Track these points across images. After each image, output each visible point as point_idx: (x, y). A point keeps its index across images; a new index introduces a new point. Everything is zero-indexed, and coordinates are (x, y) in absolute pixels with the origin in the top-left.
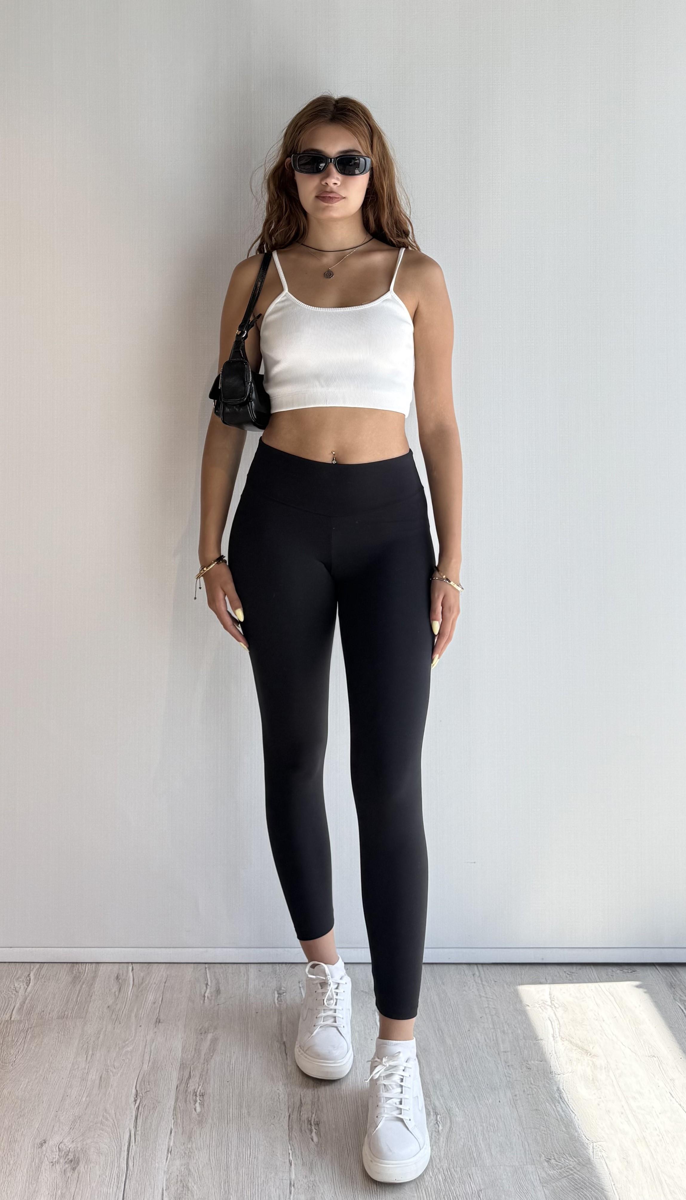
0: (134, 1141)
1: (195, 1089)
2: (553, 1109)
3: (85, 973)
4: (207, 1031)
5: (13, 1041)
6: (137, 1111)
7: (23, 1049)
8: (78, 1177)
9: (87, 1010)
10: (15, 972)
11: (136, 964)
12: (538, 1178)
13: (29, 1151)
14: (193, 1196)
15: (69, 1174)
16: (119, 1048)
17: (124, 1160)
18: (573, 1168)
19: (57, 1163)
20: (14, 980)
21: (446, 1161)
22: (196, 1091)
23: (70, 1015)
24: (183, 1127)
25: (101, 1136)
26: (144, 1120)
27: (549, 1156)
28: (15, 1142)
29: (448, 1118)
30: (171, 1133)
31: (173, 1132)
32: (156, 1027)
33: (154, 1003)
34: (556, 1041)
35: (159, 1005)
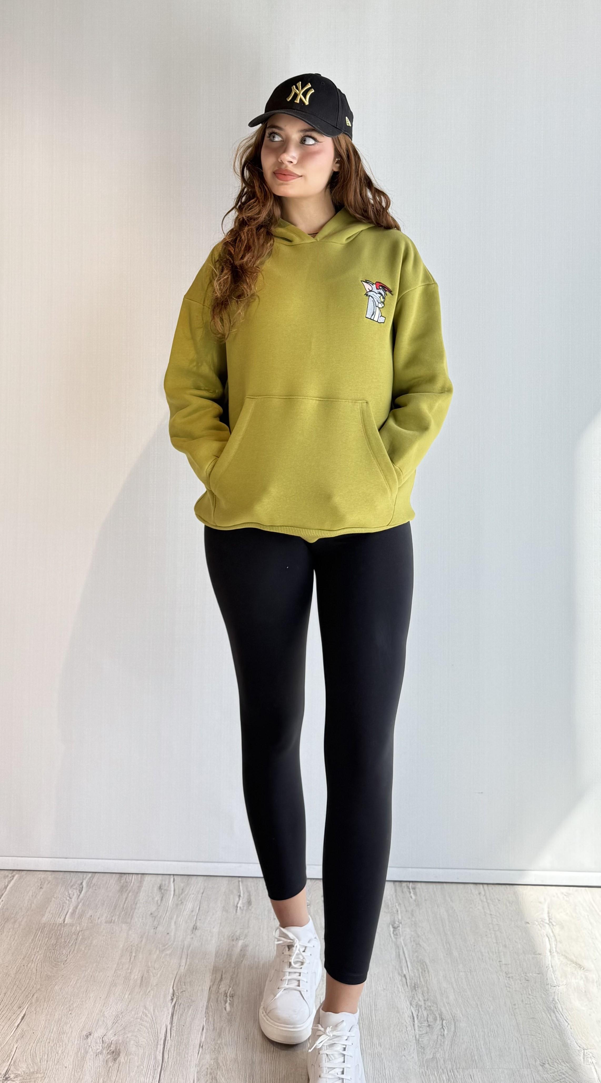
0: (169, 1036)
1: (226, 990)
2: (548, 1017)
3: (131, 883)
4: (238, 937)
5: (65, 942)
6: (173, 1008)
7: (74, 950)
8: (119, 1067)
9: (132, 915)
10: (70, 881)
11: (177, 876)
12: (533, 1081)
13: (76, 1042)
15: (110, 1064)
16: (159, 951)
17: (160, 1052)
18: (565, 1073)
19: (101, 1054)
20: (69, 887)
21: (450, 1063)
22: (226, 992)
23: (116, 920)
24: (214, 1025)
25: (140, 1031)
26: (179, 1017)
27: (544, 1061)
28: (64, 1033)
29: (453, 1023)
30: (203, 1029)
31: (204, 1029)
32: (193, 932)
33: (192, 911)
34: (552, 956)
35: (196, 913)
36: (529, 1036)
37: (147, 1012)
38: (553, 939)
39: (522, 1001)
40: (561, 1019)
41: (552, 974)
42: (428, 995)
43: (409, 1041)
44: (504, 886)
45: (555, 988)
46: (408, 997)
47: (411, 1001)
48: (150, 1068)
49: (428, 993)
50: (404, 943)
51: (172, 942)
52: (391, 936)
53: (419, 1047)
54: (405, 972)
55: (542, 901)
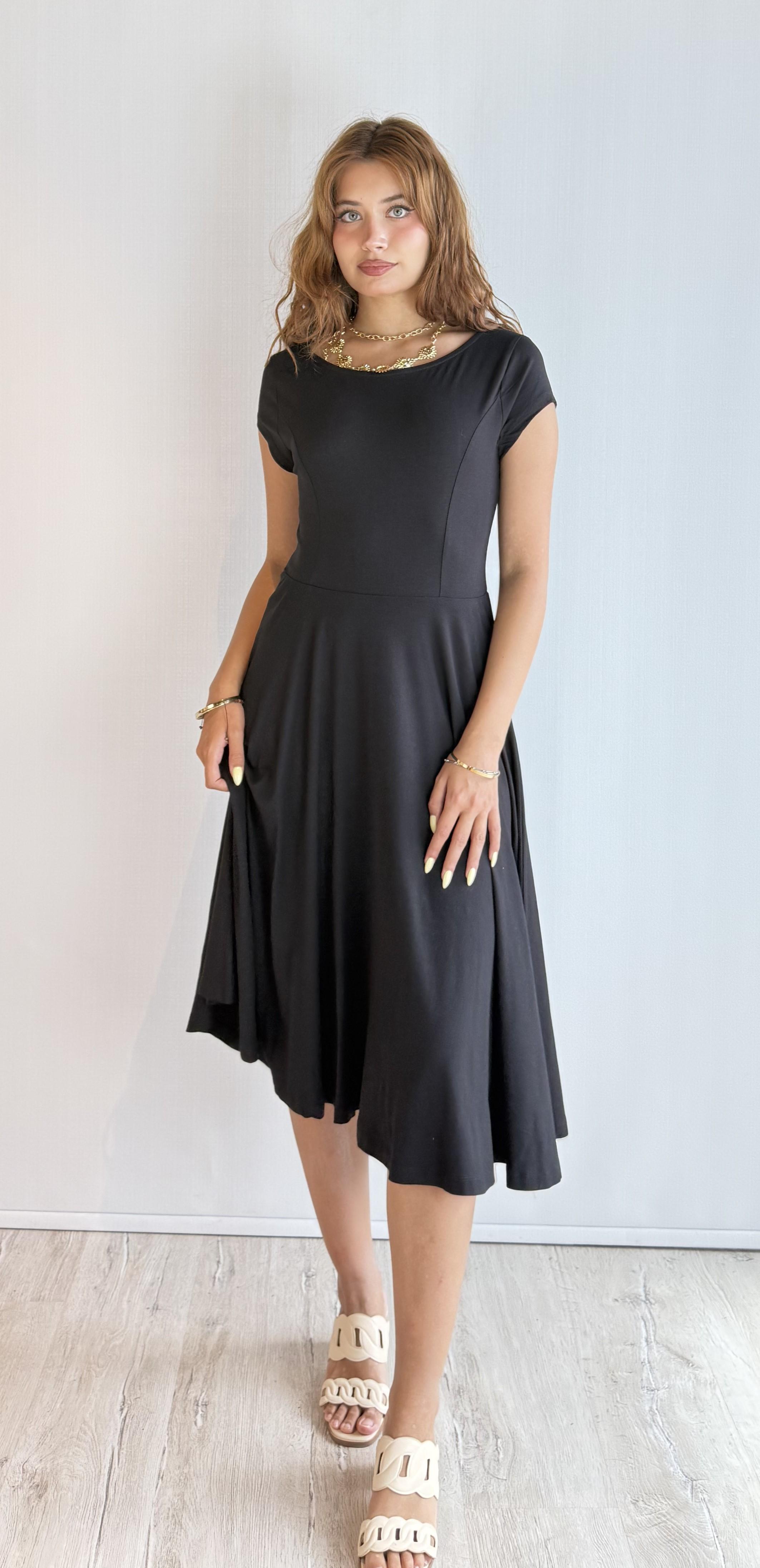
0: (117, 1462)
1: (196, 1397)
2: (644, 1435)
3: (68, 1244)
4: (215, 1322)
6: (123, 1423)
8: (45, 1507)
9: (69, 1290)
11: (133, 1234)
12: (621, 1525)
14: (187, 1536)
15: (33, 1502)
16: (106, 1340)
17: (103, 1486)
18: (666, 1514)
19: (20, 1488)
21: (506, 1500)
22: (197, 1399)
23: (47, 1296)
24: (179, 1446)
25: (76, 1455)
26: (131, 1436)
27: (636, 1496)
29: (510, 1441)
30: (164, 1452)
31: (166, 1451)
32: (153, 1315)
33: (152, 1284)
34: (650, 1348)
35: (158, 1287)
36: (617, 1461)
37: (87, 1428)
38: (651, 1323)
39: (608, 1411)
40: (660, 1436)
41: (649, 1372)
42: (477, 1403)
43: (450, 1469)
44: (584, 1249)
45: (653, 1392)
46: (449, 1407)
47: (454, 1411)
48: (89, 1508)
49: (477, 1399)
51: (123, 1328)
53: (464, 1478)
55: (636, 1268)
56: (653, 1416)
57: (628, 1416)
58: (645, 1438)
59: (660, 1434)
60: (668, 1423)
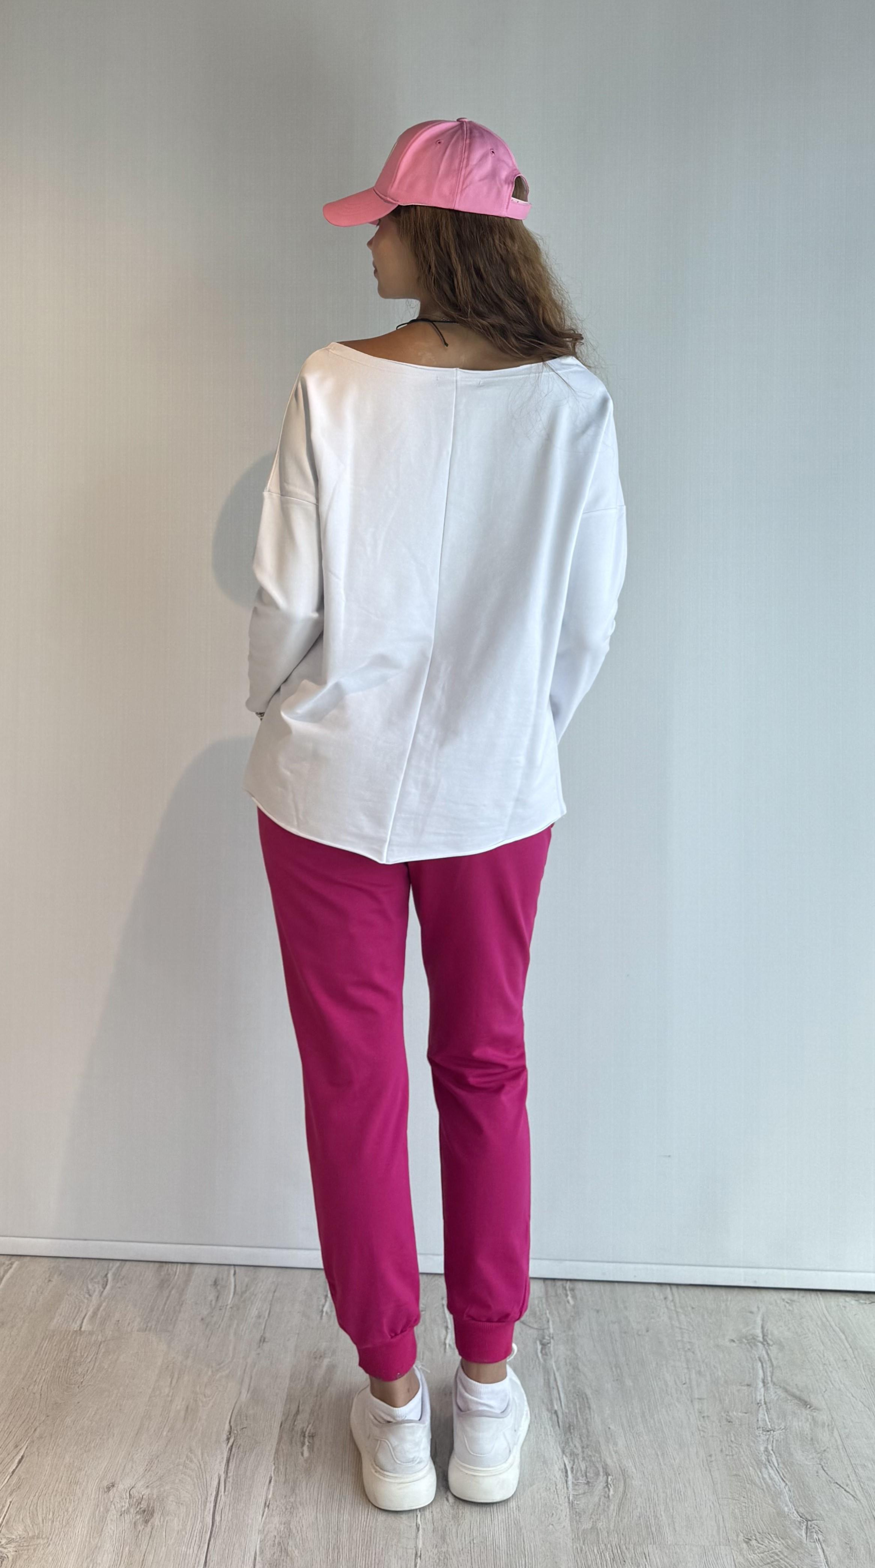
0: (223, 1490)
1: (303, 1428)
2: (758, 1475)
3: (175, 1275)
4: (322, 1355)
5: (82, 1356)
6: (229, 1452)
7: (93, 1369)
8: (151, 1532)
9: (175, 1321)
10: (90, 1272)
11: (239, 1267)
12: (733, 1563)
13: (93, 1496)
14: (293, 1563)
15: (140, 1527)
16: (212, 1372)
17: (209, 1513)
18: (779, 1553)
19: (127, 1512)
20: (88, 1280)
21: (616, 1535)
22: (304, 1430)
23: (153, 1327)
24: (285, 1476)
25: (182, 1482)
26: (237, 1464)
27: (749, 1535)
28: (77, 1483)
29: (622, 1480)
30: (270, 1482)
31: (272, 1480)
32: (259, 1347)
33: (259, 1317)
34: (766, 1388)
35: (265, 1320)
36: (730, 1500)
37: (193, 1457)
38: (769, 1364)
39: (722, 1451)
40: (775, 1477)
41: (766, 1413)
42: (588, 1440)
43: (560, 1504)
44: (700, 1289)
45: (769, 1433)
46: (559, 1443)
47: (563, 1448)
48: (195, 1534)
49: (588, 1436)
50: (556, 1366)
51: (230, 1360)
52: (538, 1357)
53: (573, 1513)
54: (556, 1407)
55: (755, 1309)
56: (768, 1456)
57: (742, 1456)
58: (759, 1478)
59: (776, 1475)
60: (784, 1464)
